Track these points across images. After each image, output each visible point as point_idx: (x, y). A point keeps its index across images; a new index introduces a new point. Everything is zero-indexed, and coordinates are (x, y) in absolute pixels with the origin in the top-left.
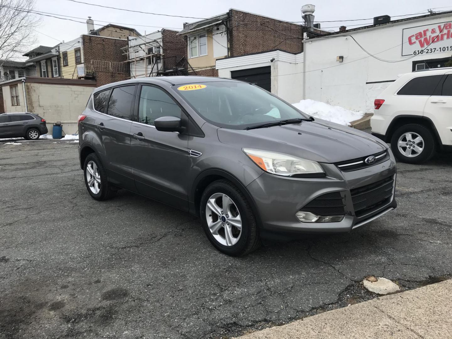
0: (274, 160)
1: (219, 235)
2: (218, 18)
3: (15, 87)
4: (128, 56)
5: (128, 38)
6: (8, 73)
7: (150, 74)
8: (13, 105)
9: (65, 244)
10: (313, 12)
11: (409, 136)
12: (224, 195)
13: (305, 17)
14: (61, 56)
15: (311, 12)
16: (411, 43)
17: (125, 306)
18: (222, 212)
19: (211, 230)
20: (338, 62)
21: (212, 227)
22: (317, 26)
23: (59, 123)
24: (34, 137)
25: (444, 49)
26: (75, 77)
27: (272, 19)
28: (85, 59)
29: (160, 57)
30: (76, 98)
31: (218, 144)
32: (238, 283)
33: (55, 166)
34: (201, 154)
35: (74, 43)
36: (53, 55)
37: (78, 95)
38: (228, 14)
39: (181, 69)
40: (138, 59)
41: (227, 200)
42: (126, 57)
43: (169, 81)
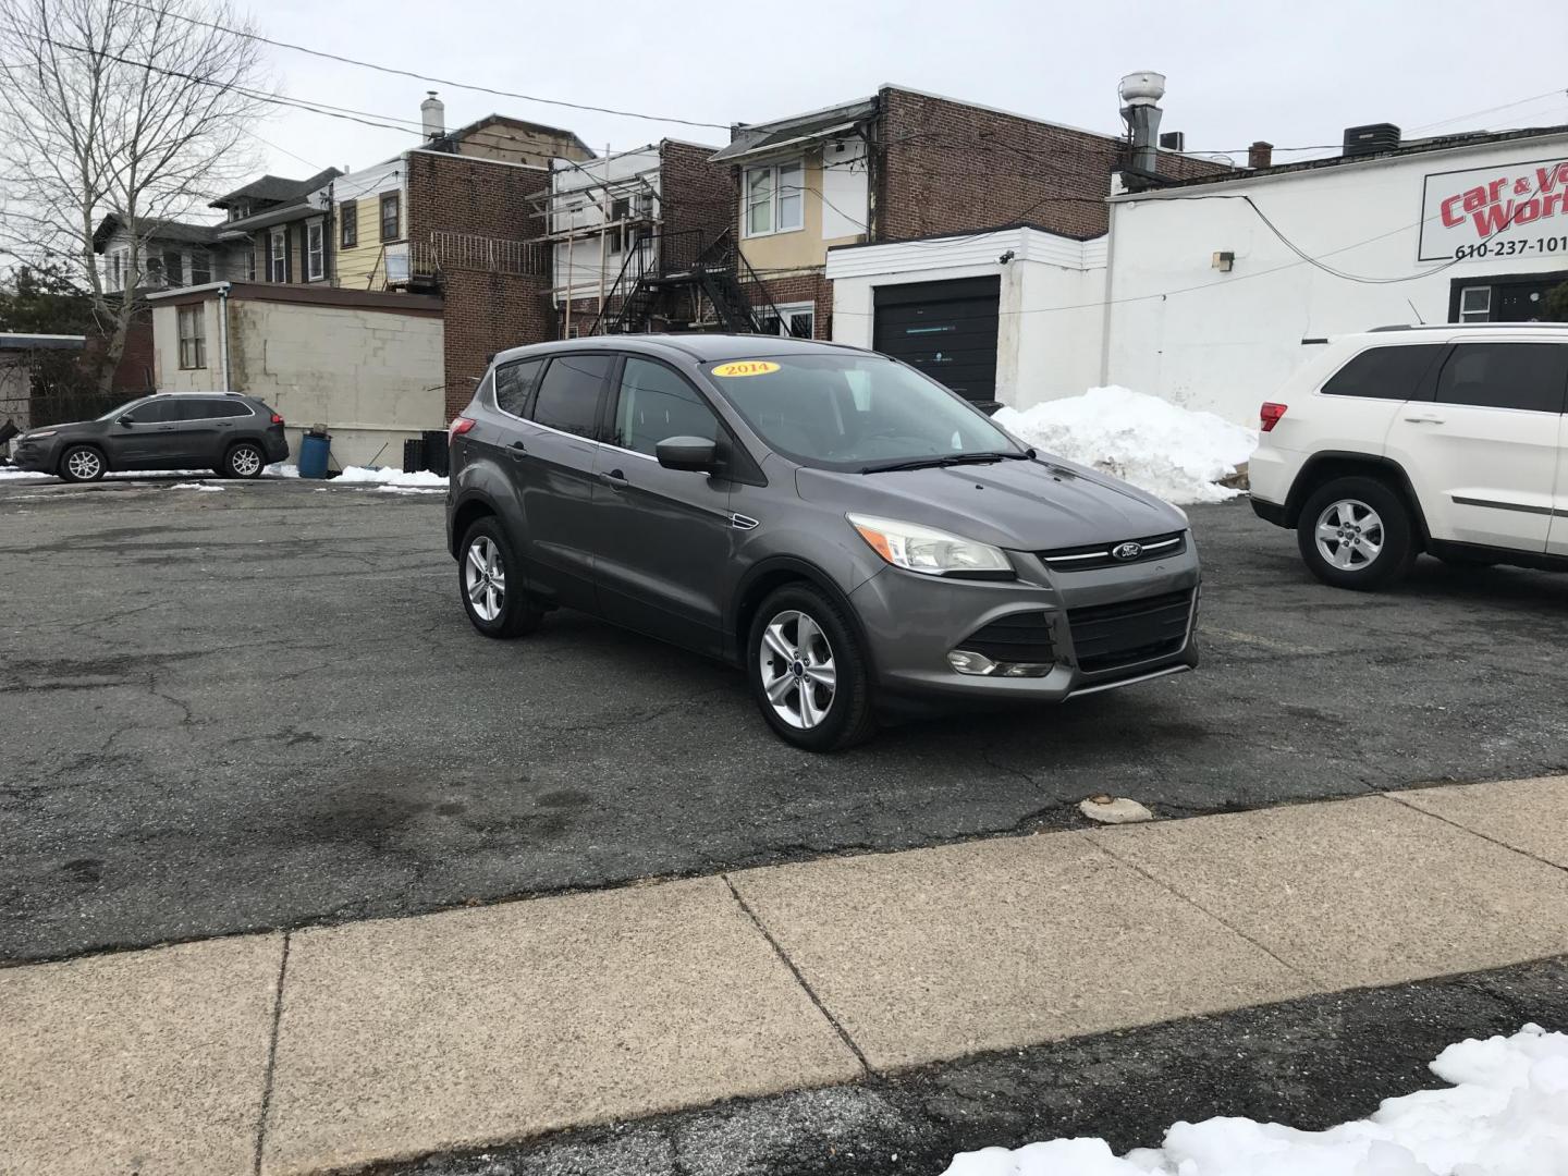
0: (908, 541)
1: (786, 707)
2: (844, 112)
3: (195, 311)
4: (547, 222)
5: (550, 164)
6: (162, 259)
7: (617, 284)
8: (182, 367)
9: (435, 716)
10: (1158, 97)
11: (1346, 511)
12: (802, 614)
13: (1131, 114)
14: (338, 214)
15: (1152, 97)
16: (1448, 220)
17: (587, 818)
18: (796, 653)
19: (769, 695)
20: (1217, 270)
21: (772, 688)
22: (1172, 140)
23: (322, 428)
24: (248, 468)
25: (1552, 245)
26: (378, 285)
27: (1017, 119)
28: (412, 228)
29: (651, 230)
30: (380, 353)
31: (797, 502)
32: (819, 793)
33: (350, 555)
34: (757, 523)
35: (382, 177)
36: (313, 210)
37: (384, 341)
38: (875, 100)
39: (716, 271)
40: (579, 233)
41: (807, 626)
42: (541, 226)
43: (692, 351)
